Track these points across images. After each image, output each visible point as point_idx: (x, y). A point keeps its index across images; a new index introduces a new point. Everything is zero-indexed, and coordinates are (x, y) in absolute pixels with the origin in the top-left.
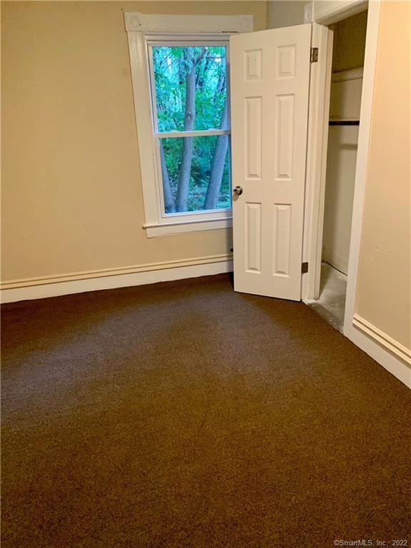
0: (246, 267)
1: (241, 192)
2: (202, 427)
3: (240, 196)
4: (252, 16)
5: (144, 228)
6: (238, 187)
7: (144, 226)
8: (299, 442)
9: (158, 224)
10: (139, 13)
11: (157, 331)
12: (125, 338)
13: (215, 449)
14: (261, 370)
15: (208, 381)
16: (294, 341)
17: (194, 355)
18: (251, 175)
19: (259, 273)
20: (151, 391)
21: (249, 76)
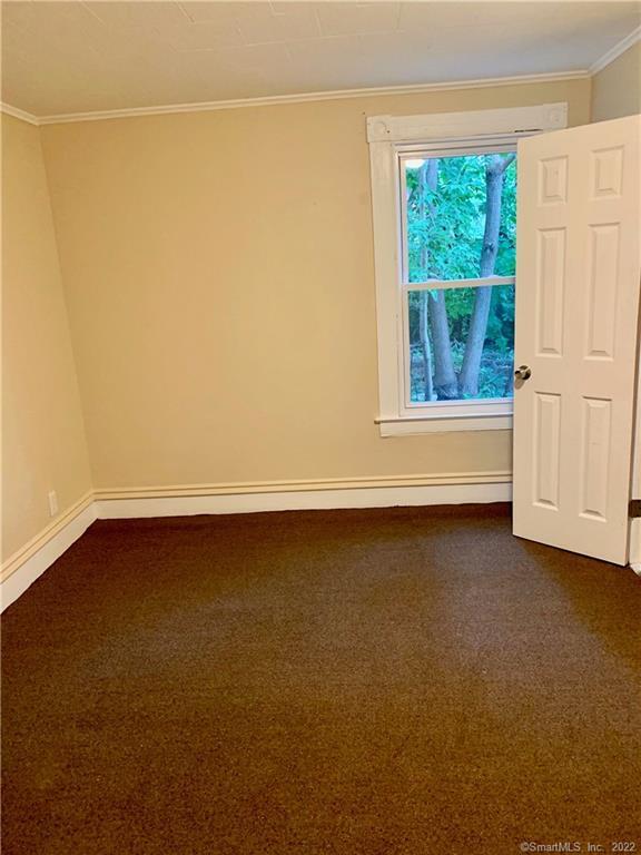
0: (534, 497)
1: (528, 376)
2: (395, 756)
3: (526, 381)
4: (566, 104)
5: (378, 423)
6: (523, 368)
7: (377, 419)
8: (553, 823)
9: (398, 418)
10: (388, 116)
11: (370, 586)
12: (321, 590)
13: (406, 799)
14: (520, 678)
15: (425, 684)
16: (594, 636)
17: (416, 634)
18: (545, 350)
19: (555, 508)
20: (334, 683)
21: (547, 197)
